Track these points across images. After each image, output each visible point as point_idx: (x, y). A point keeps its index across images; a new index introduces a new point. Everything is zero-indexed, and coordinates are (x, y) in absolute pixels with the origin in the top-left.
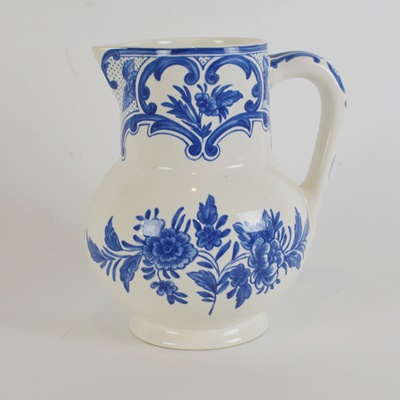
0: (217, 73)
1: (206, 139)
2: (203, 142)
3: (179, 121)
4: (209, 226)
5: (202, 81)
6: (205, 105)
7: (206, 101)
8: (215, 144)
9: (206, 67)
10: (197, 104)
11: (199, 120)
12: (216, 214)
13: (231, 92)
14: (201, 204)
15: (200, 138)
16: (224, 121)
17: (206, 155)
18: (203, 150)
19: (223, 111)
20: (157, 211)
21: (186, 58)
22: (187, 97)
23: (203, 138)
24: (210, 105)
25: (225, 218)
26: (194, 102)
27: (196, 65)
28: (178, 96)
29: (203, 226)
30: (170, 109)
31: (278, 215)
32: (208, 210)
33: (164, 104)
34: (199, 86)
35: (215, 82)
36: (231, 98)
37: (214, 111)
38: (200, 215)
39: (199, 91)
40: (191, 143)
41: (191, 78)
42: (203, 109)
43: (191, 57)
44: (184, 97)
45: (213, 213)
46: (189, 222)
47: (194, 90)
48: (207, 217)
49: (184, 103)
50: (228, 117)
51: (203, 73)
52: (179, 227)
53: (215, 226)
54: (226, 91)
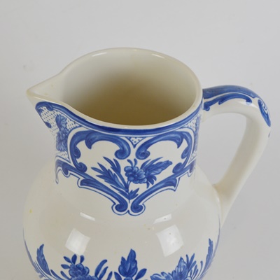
0: (149, 150)
1: (132, 201)
2: (130, 203)
3: (108, 185)
4: (128, 278)
5: (132, 156)
6: (133, 175)
7: (135, 173)
8: (141, 204)
9: (138, 146)
10: (126, 175)
11: (127, 187)
12: (136, 268)
13: (161, 163)
14: (123, 259)
15: (127, 200)
16: (151, 186)
17: (131, 212)
18: (129, 208)
19: (150, 179)
20: (82, 259)
21: (118, 137)
22: (117, 168)
23: (129, 199)
24: (139, 175)
25: (144, 271)
26: (123, 173)
27: (127, 144)
28: (108, 166)
29: (123, 278)
30: (100, 174)
31: (193, 257)
32: (129, 264)
33: (94, 169)
34: (129, 161)
35: (146, 157)
36: (160, 168)
37: (143, 179)
38: (121, 268)
39: (129, 165)
40: (117, 203)
41: (122, 153)
42: (132, 178)
43: (123, 137)
44: (114, 168)
45: (133, 267)
46: (111, 274)
47: (124, 164)
48: (127, 271)
49: (113, 172)
50: (155, 183)
51: (134, 151)
52: (101, 277)
53: (134, 278)
54: (155, 163)
